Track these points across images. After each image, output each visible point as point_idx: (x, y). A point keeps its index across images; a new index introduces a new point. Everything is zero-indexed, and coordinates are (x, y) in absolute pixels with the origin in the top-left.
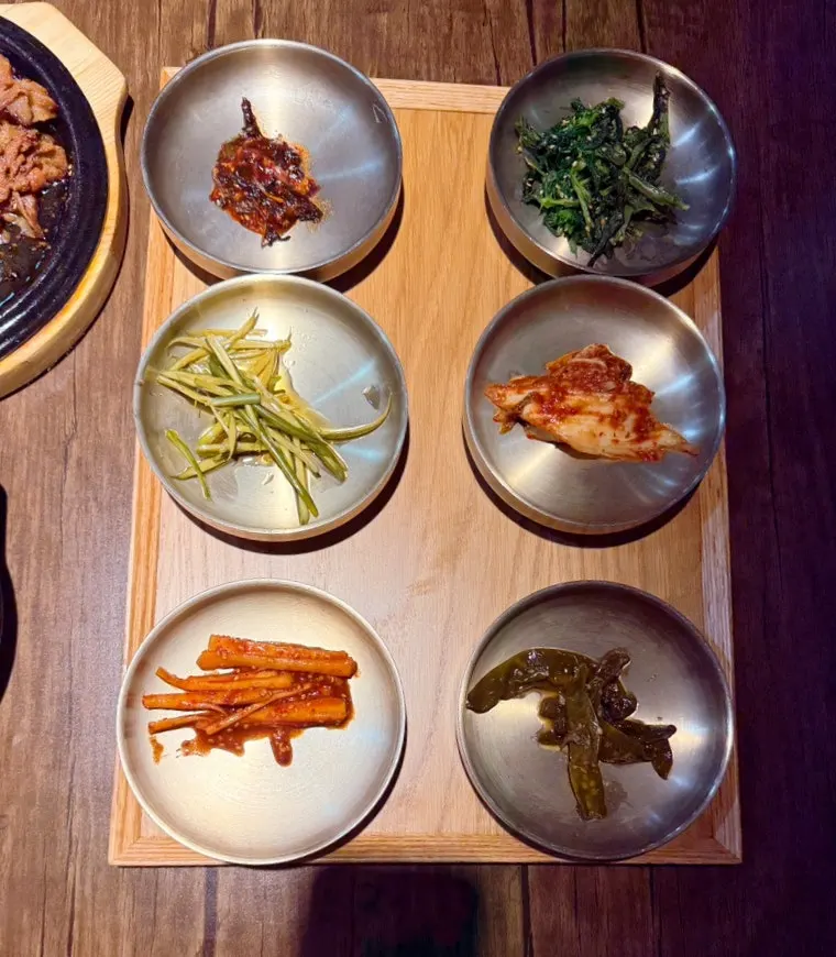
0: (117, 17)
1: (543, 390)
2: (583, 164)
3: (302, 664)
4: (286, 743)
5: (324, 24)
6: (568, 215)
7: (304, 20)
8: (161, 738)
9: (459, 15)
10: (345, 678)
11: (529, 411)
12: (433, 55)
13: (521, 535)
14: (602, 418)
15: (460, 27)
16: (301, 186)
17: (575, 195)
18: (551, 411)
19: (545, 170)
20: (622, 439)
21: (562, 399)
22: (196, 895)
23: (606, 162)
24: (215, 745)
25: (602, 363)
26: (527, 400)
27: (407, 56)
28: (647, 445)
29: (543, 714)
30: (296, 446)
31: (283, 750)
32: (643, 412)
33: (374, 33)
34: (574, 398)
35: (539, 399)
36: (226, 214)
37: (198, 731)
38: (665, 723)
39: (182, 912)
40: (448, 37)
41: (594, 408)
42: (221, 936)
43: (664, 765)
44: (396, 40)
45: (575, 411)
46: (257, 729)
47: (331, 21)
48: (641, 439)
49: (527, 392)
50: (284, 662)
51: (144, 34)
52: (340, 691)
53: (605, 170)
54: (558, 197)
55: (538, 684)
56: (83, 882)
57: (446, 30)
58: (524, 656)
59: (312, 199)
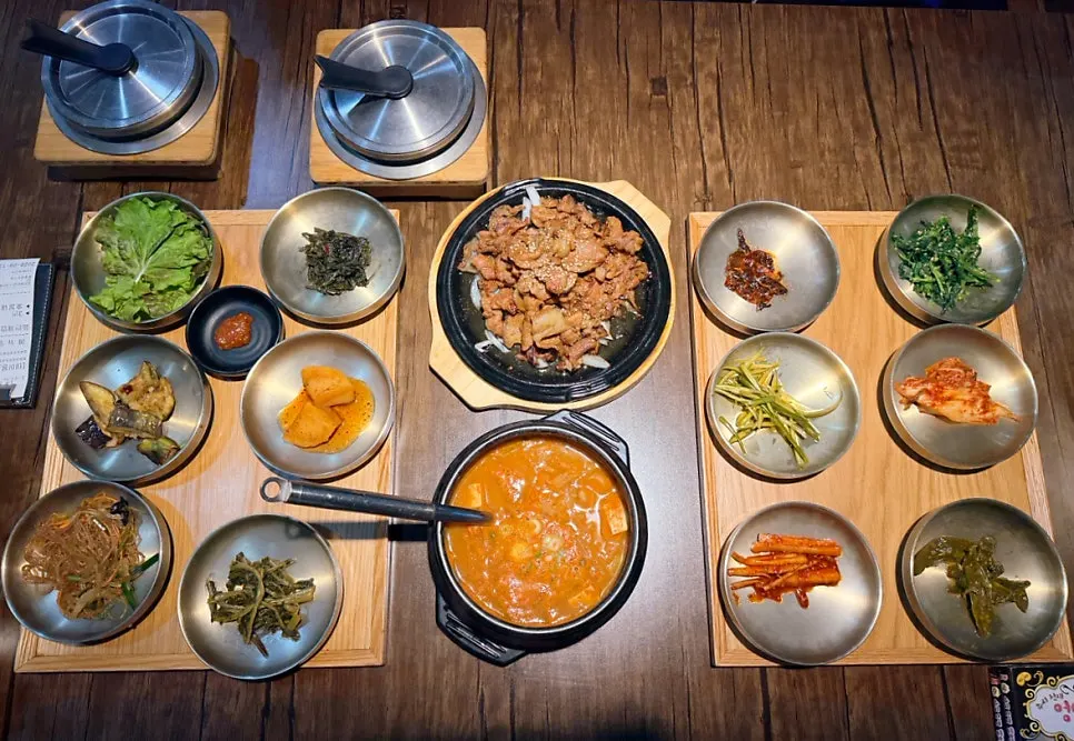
0: (653, 180)
1: (929, 386)
2: (937, 259)
3: (814, 550)
4: (805, 596)
5: (768, 177)
6: (929, 287)
7: (756, 175)
8: (737, 592)
9: (842, 167)
10: (833, 557)
11: (922, 399)
12: (831, 191)
13: (920, 469)
14: (965, 402)
15: (843, 173)
16: (774, 276)
17: (933, 275)
18: (936, 399)
19: (912, 261)
20: (975, 412)
21: (941, 392)
22: (756, 684)
23: (950, 257)
24: (766, 596)
25: (961, 371)
26: (920, 392)
27: (816, 192)
28: (988, 415)
29: (949, 576)
30: (791, 423)
31: (803, 599)
32: (987, 397)
33: (796, 180)
34: (948, 392)
35: (928, 392)
36: (734, 293)
37: (755, 588)
38: (1023, 579)
39: (750, 694)
40: (838, 179)
41: (961, 397)
42: (773, 708)
43: (1023, 605)
44: (808, 182)
45: (950, 399)
46: (788, 587)
47: (771, 174)
48: (984, 412)
49: (920, 388)
50: (804, 549)
51: (669, 188)
52: (832, 566)
53: (950, 262)
54: (923, 277)
55: (947, 558)
56: (692, 676)
57: (836, 175)
58: (936, 542)
59: (781, 282)
